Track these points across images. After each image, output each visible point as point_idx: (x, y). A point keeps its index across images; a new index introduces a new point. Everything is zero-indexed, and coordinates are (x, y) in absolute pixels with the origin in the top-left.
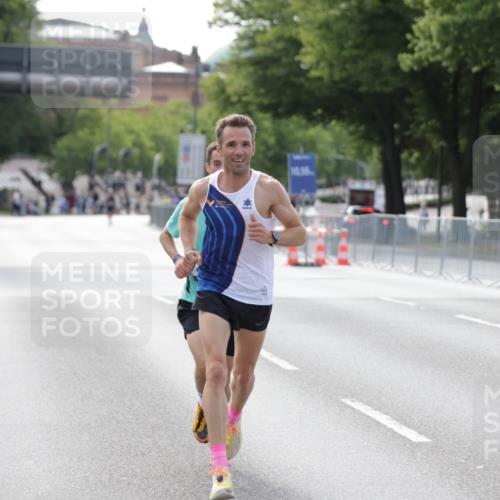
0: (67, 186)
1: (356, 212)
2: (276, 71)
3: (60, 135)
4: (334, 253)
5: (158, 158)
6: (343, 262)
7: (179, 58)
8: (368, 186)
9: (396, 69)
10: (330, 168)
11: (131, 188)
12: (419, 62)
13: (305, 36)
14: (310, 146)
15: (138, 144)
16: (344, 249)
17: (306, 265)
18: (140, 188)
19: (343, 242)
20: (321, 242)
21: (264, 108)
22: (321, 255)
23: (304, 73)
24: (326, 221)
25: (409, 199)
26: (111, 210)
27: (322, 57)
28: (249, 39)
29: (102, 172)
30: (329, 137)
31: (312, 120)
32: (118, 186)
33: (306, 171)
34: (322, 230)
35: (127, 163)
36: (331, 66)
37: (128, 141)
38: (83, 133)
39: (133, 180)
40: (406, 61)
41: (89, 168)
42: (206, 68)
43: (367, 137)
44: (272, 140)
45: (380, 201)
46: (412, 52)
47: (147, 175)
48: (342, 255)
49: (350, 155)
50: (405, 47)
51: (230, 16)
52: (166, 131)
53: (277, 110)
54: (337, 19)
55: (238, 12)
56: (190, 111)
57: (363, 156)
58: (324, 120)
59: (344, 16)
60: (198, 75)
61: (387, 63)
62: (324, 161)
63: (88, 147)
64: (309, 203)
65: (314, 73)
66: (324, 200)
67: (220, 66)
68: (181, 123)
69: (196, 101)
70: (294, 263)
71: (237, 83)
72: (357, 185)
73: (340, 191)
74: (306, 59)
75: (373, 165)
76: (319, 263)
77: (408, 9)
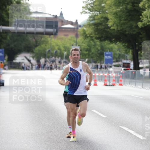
0: (38, 61)
1: (124, 70)
2: (101, 27)
3: (36, 46)
4: (118, 82)
5: (65, 53)
6: (121, 85)
7: (72, 23)
8: (128, 62)
9: (137, 26)
10: (117, 56)
11: (57, 62)
12: (144, 24)
13: (110, 17)
14: (111, 50)
15: (59, 49)
16: (121, 81)
17: (109, 85)
18: (60, 62)
19: (121, 79)
20: (114, 79)
21: (97, 38)
22: (114, 82)
23: (109, 28)
24: (116, 72)
25: (140, 66)
26: (51, 69)
27: (115, 23)
28: (93, 18)
29: (49, 57)
30: (117, 47)
31: (111, 42)
32: (53, 61)
33: (110, 57)
34: (114, 75)
35: (56, 55)
36: (117, 26)
37: (56, 48)
38: (43, 46)
39: (58, 60)
40: (140, 24)
41: (45, 56)
42: (80, 26)
43: (128, 47)
44: (99, 48)
45: (132, 66)
46: (142, 21)
47: (62, 58)
48: (120, 83)
49: (123, 52)
50: (139, 20)
51: (87, 11)
52: (68, 45)
53: (101, 39)
54: (119, 11)
55: (89, 10)
56: (75, 39)
57: (127, 53)
58: (115, 42)
59: (121, 11)
60: (77, 28)
61: (134, 25)
62: (115, 54)
63: (45, 50)
64: (111, 67)
65: (112, 28)
66: (115, 66)
67: (84, 26)
68: (72, 43)
69: (77, 36)
70: (106, 85)
71: (89, 31)
72: (125, 61)
73: (120, 63)
74: (110, 24)
75: (130, 55)
76: (113, 85)
77: (140, 8)
